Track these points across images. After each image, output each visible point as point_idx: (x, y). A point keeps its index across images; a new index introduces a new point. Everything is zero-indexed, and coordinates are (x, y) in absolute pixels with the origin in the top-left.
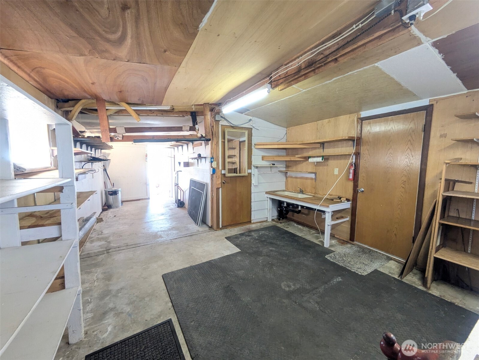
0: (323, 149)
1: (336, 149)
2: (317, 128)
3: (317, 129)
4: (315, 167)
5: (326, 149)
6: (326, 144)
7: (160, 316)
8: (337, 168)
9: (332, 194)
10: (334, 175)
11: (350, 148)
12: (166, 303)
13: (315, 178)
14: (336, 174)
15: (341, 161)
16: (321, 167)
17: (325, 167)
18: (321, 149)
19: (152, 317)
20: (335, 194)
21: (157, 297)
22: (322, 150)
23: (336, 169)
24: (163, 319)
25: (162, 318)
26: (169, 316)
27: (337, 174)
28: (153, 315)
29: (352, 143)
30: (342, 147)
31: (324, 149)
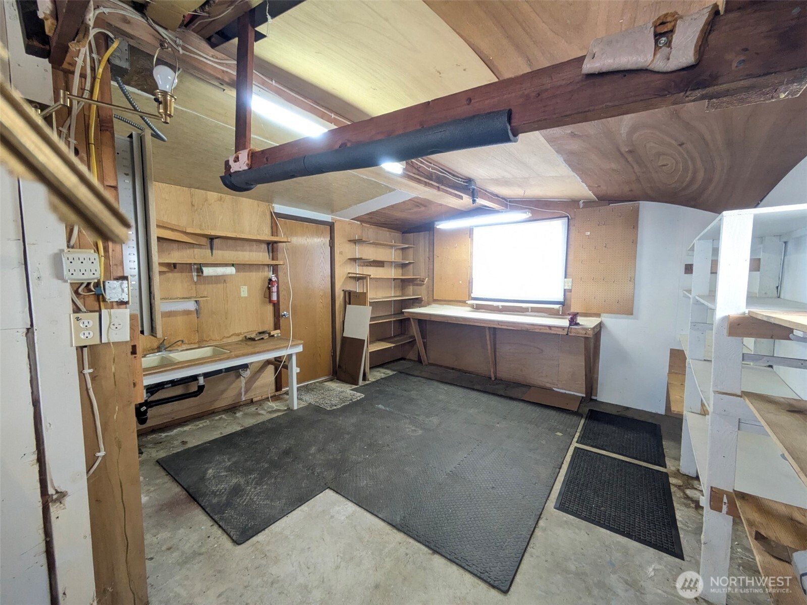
0: (212, 249)
1: (240, 253)
2: (192, 202)
3: (193, 205)
4: (194, 287)
5: (218, 249)
6: (216, 241)
7: (566, 522)
8: (245, 285)
9: (240, 332)
10: (240, 297)
11: (264, 253)
12: (544, 530)
13: (197, 310)
14: (244, 296)
15: (251, 273)
16: (211, 286)
17: (219, 285)
18: (205, 249)
19: (577, 531)
20: (245, 331)
21: (552, 554)
22: (210, 251)
23: (244, 287)
24: (565, 517)
25: (565, 519)
26: (555, 512)
27: (246, 295)
28: (575, 533)
29: (266, 246)
30: (251, 251)
31: (214, 251)
